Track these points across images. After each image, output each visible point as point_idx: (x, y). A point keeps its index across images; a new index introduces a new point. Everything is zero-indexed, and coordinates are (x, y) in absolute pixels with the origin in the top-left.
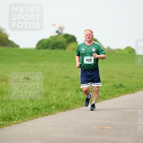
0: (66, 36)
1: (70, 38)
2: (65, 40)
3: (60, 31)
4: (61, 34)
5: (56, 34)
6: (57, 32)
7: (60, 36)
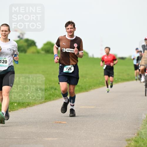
0: (27, 40)
1: (30, 42)
2: (26, 44)
3: (21, 36)
4: (22, 39)
5: (18, 39)
6: (19, 37)
7: (21, 41)
